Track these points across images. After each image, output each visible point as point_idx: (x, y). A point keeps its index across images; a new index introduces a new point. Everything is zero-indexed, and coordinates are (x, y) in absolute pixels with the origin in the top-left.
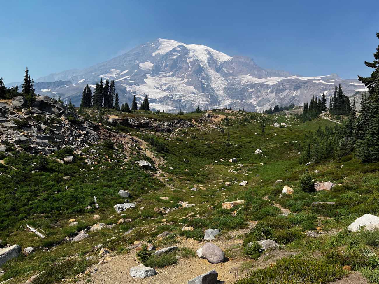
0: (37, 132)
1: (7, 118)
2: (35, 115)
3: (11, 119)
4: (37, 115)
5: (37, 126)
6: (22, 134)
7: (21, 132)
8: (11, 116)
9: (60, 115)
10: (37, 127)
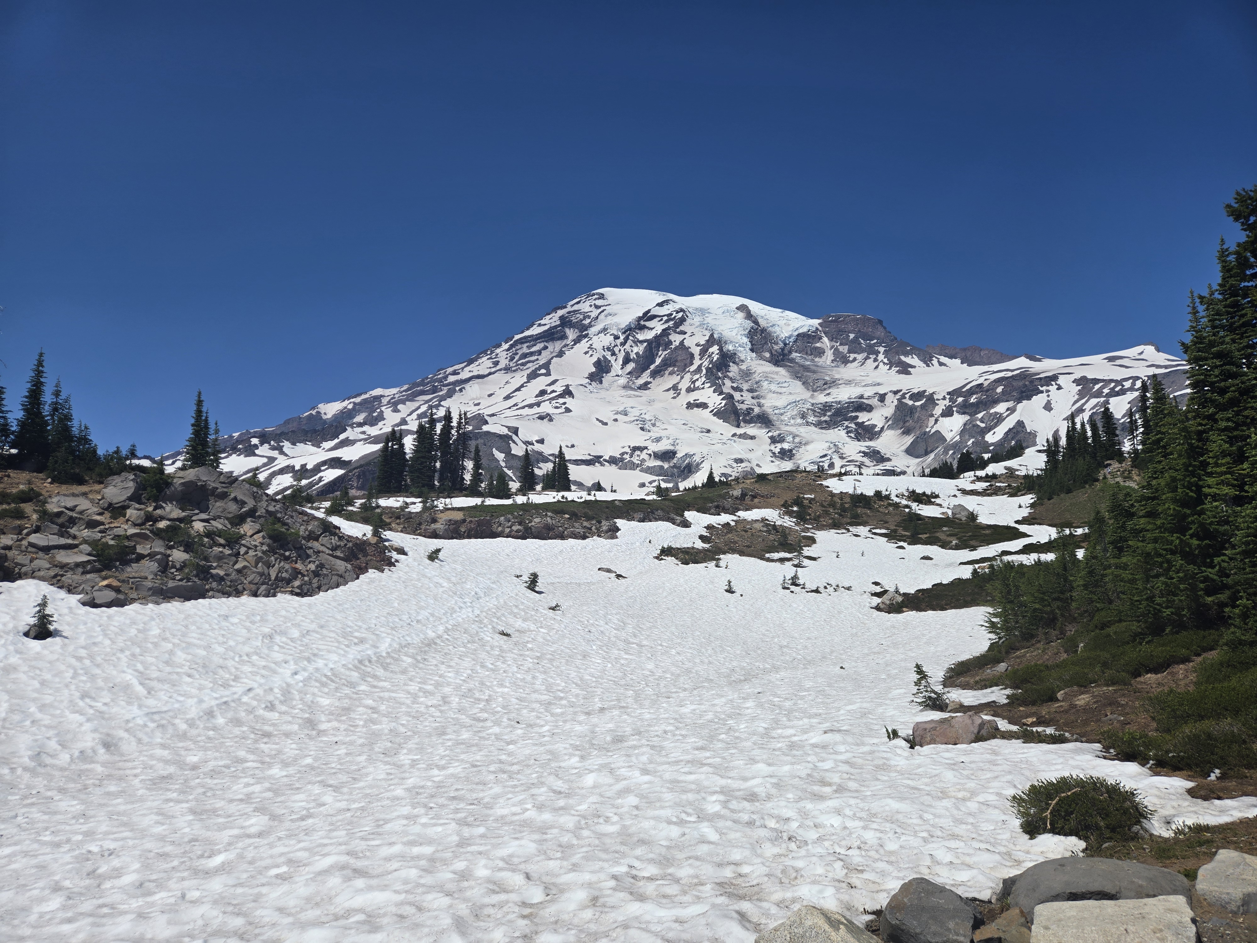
0: (156, 575)
1: (74, 537)
2: (162, 524)
3: (85, 542)
4: (168, 523)
5: (159, 557)
6: (105, 583)
7: (105, 578)
8: (86, 533)
9: (240, 520)
10: (157, 561)
